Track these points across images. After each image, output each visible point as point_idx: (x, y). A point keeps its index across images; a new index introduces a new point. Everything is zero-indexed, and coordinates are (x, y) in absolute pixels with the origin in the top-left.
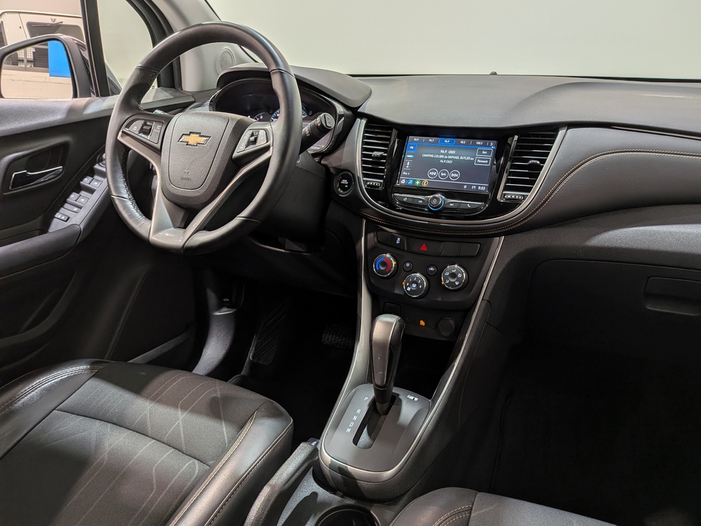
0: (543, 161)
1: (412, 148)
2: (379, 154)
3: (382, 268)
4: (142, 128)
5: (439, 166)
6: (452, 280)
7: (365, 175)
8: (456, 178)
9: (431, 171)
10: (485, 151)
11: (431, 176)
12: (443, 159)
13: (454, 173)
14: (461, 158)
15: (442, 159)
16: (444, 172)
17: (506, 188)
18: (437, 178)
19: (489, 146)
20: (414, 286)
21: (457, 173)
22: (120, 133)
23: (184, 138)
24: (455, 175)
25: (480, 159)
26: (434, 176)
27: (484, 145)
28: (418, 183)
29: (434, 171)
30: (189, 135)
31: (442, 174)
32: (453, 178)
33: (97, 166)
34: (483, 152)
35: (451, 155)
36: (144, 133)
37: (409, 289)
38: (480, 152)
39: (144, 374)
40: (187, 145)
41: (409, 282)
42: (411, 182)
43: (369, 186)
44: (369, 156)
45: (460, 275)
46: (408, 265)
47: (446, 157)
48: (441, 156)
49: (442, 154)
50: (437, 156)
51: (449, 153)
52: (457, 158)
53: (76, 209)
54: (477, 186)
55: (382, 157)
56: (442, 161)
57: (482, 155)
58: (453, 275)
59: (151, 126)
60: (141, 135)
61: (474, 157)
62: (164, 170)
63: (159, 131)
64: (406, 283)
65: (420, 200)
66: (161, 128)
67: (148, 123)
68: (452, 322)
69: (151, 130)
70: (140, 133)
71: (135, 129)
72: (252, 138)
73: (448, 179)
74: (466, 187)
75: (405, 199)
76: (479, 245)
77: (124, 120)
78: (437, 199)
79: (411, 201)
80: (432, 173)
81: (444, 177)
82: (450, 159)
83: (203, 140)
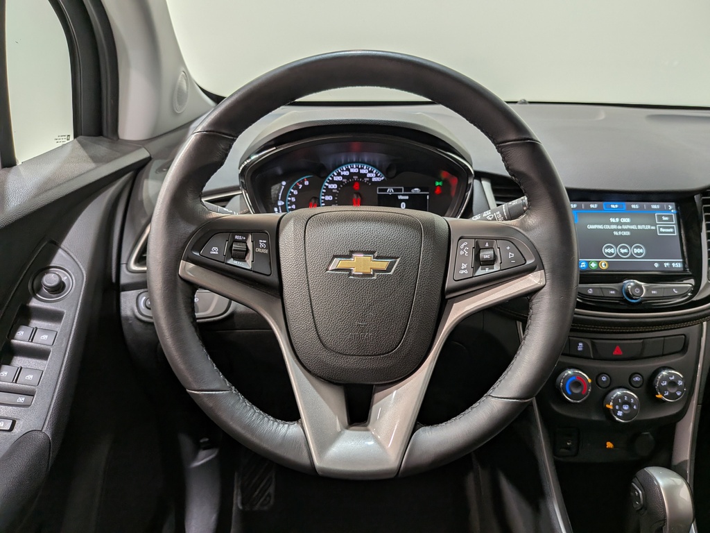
3: (577, 391)
4: (231, 248)
5: (617, 241)
6: (673, 391)
8: (641, 254)
9: (607, 247)
10: (666, 216)
11: (608, 254)
12: (618, 230)
13: (637, 247)
14: (640, 227)
15: (615, 230)
16: (624, 247)
18: (617, 257)
19: (668, 210)
20: (626, 407)
21: (641, 248)
22: (182, 263)
23: (338, 263)
24: (639, 251)
25: (663, 228)
26: (612, 254)
27: (661, 210)
28: (593, 265)
29: (611, 247)
30: (349, 256)
31: (622, 251)
32: (637, 254)
33: (34, 303)
34: (664, 218)
35: (626, 224)
36: (235, 258)
37: (620, 413)
38: (660, 218)
40: (350, 275)
41: (618, 404)
42: (584, 265)
45: (680, 383)
46: (604, 379)
47: (620, 227)
48: (614, 227)
49: (613, 224)
50: (607, 227)
51: (620, 222)
52: (633, 227)
53: (21, 399)
54: (670, 263)
56: (616, 233)
57: (665, 222)
58: (672, 384)
59: (244, 242)
60: (231, 261)
61: (655, 224)
62: (301, 324)
63: (266, 251)
64: (614, 406)
65: (611, 290)
66: (267, 244)
67: (237, 237)
68: (651, 437)
69: (247, 250)
70: (228, 259)
71: (215, 251)
72: (486, 255)
73: (632, 257)
74: (656, 265)
75: (590, 292)
76: (683, 336)
77: (188, 236)
78: (640, 287)
79: (599, 293)
80: (609, 251)
81: (625, 254)
82: (626, 230)
83: (383, 264)
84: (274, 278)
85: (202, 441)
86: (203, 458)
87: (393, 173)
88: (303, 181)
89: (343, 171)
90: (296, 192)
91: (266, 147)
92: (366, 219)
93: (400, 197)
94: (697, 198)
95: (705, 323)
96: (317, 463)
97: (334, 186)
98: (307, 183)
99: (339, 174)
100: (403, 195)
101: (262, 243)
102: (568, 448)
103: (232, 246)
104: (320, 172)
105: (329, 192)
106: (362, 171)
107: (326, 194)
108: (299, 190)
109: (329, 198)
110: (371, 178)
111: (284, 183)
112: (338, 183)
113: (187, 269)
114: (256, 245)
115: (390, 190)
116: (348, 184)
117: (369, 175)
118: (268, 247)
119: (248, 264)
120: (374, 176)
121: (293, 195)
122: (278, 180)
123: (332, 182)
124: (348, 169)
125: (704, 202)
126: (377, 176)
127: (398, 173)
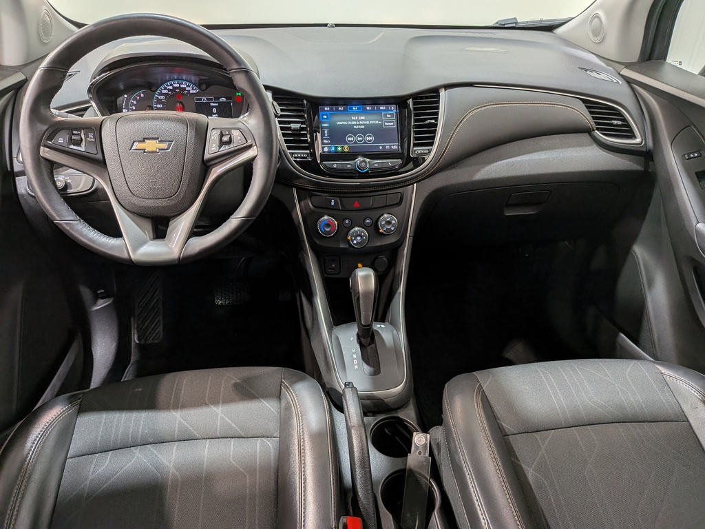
0: (436, 119)
1: (325, 117)
2: (297, 126)
3: (328, 230)
4: (71, 139)
5: (355, 132)
6: (389, 227)
7: (289, 148)
8: (371, 140)
9: (349, 137)
10: (389, 114)
11: (349, 141)
12: (356, 125)
13: (368, 136)
14: (371, 122)
15: (355, 125)
16: (360, 136)
17: (415, 145)
18: (355, 143)
19: (391, 110)
20: (359, 238)
21: (371, 136)
22: (42, 148)
23: (136, 145)
24: (370, 138)
25: (387, 122)
26: (351, 141)
27: (387, 110)
28: (340, 149)
29: (351, 137)
30: (144, 140)
31: (359, 139)
32: (369, 141)
34: (388, 116)
35: (362, 120)
36: (74, 145)
37: (355, 242)
38: (385, 115)
39: (140, 389)
40: (144, 152)
41: (354, 236)
42: (333, 149)
43: (295, 158)
44: (289, 129)
45: (393, 222)
46: (347, 222)
47: (358, 123)
48: (354, 123)
49: (354, 120)
50: (350, 123)
51: (358, 120)
52: (367, 122)
54: (390, 146)
55: (302, 129)
56: (355, 127)
57: (388, 119)
58: (389, 223)
59: (80, 135)
60: (72, 146)
61: (382, 121)
62: (119, 182)
63: (94, 140)
64: (351, 238)
65: (348, 164)
66: (94, 135)
67: (74, 132)
68: (385, 259)
69: (82, 139)
70: (70, 145)
71: (61, 140)
72: (225, 139)
73: (365, 142)
74: (381, 148)
75: (335, 166)
76: (399, 194)
77: (43, 132)
78: (364, 161)
79: (340, 167)
80: (350, 139)
81: (361, 141)
82: (362, 125)
83: (164, 145)
84: (99, 156)
85: (99, 292)
86: (102, 304)
87: (204, 87)
88: (140, 94)
89: (168, 86)
90: (135, 102)
91: (103, 71)
92: (154, 119)
93: (212, 104)
94: (410, 102)
95: (415, 185)
96: (132, 257)
97: (163, 97)
98: (142, 95)
99: (165, 89)
100: (214, 103)
101: (91, 135)
102: (334, 269)
103: (71, 138)
104: (151, 87)
105: (159, 101)
106: (182, 86)
107: (157, 103)
108: (137, 101)
109: (159, 106)
110: (189, 91)
111: (126, 96)
112: (165, 95)
113: (45, 152)
114: (87, 136)
115: (204, 99)
116: (173, 95)
117: (187, 89)
118: (94, 138)
119: (82, 148)
120: (192, 90)
121: (133, 104)
122: (120, 93)
123: (161, 94)
124: (171, 85)
125: (414, 104)
126: (193, 89)
127: (207, 88)
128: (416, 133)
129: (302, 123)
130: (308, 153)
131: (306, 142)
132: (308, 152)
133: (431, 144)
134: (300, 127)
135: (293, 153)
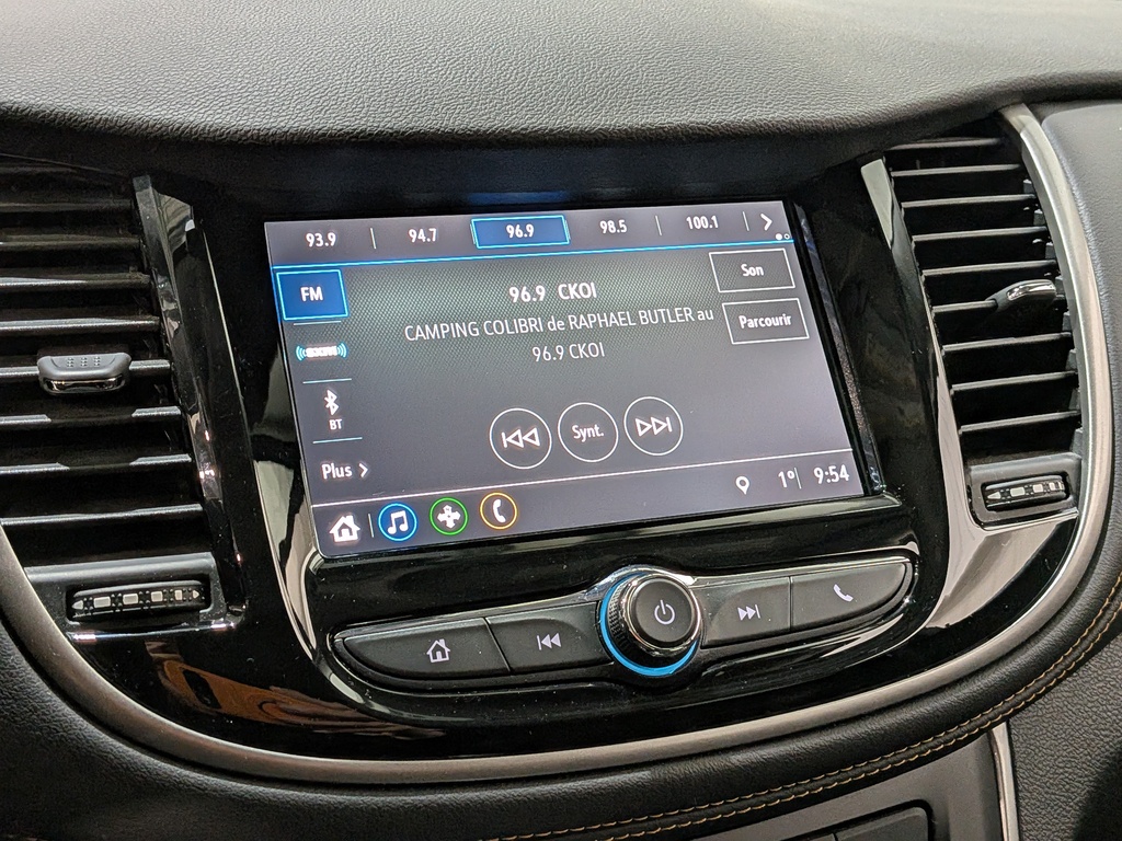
1: (316, 294)
2: (105, 364)
8: (668, 439)
9: (509, 425)
10: (752, 261)
11: (512, 452)
12: (547, 339)
14: (645, 317)
15: (534, 338)
16: (586, 418)
17: (975, 449)
18: (559, 463)
19: (758, 232)
21: (664, 411)
24: (658, 425)
25: (752, 312)
26: (530, 453)
27: (731, 232)
28: (449, 517)
29: (530, 424)
31: (583, 434)
32: (652, 441)
34: (748, 271)
35: (581, 307)
38: (730, 266)
42: (399, 526)
47: (556, 325)
48: (532, 325)
49: (524, 310)
52: (619, 320)
54: (804, 467)
55: (137, 388)
56: (540, 354)
57: (755, 284)
61: (713, 303)
73: (626, 457)
74: (743, 485)
75: (440, 654)
76: (920, 812)
79: (482, 659)
80: (518, 439)
81: (593, 446)
82: (585, 336)
95: (1000, 732)
125: (903, 190)
128: (960, 367)
129: (136, 343)
130: (202, 577)
131: (181, 483)
132: (205, 560)
133: (1060, 437)
134: (125, 374)
135: (71, 589)
